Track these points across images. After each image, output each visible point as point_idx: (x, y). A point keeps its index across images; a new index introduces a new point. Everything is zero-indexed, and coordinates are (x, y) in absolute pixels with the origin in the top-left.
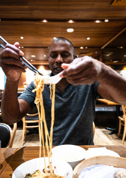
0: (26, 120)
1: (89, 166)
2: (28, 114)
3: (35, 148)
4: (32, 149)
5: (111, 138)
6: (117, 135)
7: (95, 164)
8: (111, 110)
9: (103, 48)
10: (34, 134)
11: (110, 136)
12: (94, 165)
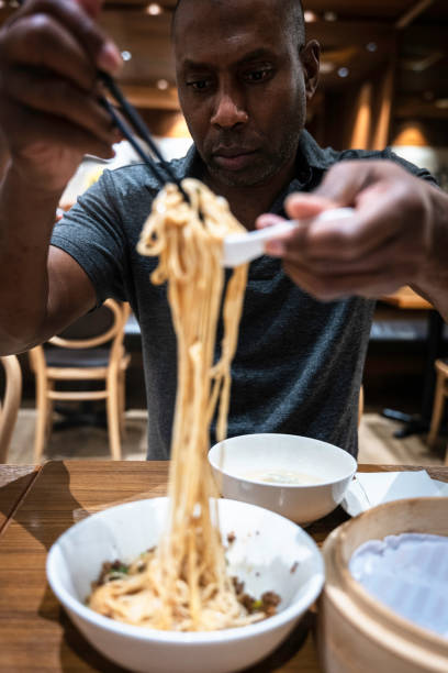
0: (50, 365)
1: (382, 539)
2: (55, 340)
3: (121, 469)
4: (107, 472)
5: (402, 451)
6: (424, 442)
7: (405, 532)
8: (406, 332)
9: (404, 22)
10: (87, 430)
11: (397, 443)
12: (402, 536)
